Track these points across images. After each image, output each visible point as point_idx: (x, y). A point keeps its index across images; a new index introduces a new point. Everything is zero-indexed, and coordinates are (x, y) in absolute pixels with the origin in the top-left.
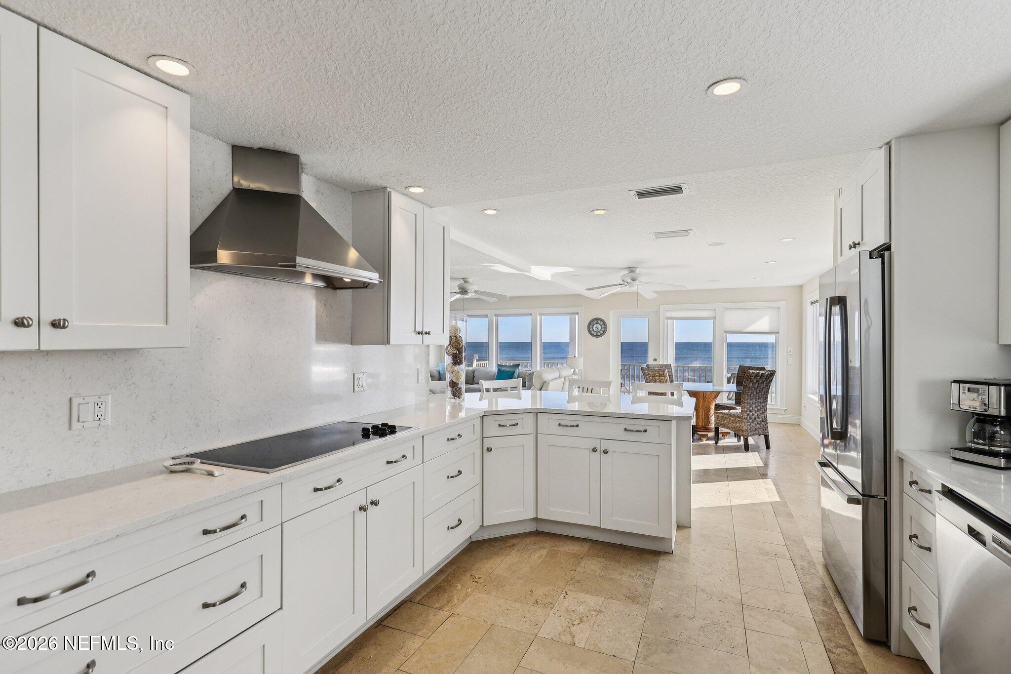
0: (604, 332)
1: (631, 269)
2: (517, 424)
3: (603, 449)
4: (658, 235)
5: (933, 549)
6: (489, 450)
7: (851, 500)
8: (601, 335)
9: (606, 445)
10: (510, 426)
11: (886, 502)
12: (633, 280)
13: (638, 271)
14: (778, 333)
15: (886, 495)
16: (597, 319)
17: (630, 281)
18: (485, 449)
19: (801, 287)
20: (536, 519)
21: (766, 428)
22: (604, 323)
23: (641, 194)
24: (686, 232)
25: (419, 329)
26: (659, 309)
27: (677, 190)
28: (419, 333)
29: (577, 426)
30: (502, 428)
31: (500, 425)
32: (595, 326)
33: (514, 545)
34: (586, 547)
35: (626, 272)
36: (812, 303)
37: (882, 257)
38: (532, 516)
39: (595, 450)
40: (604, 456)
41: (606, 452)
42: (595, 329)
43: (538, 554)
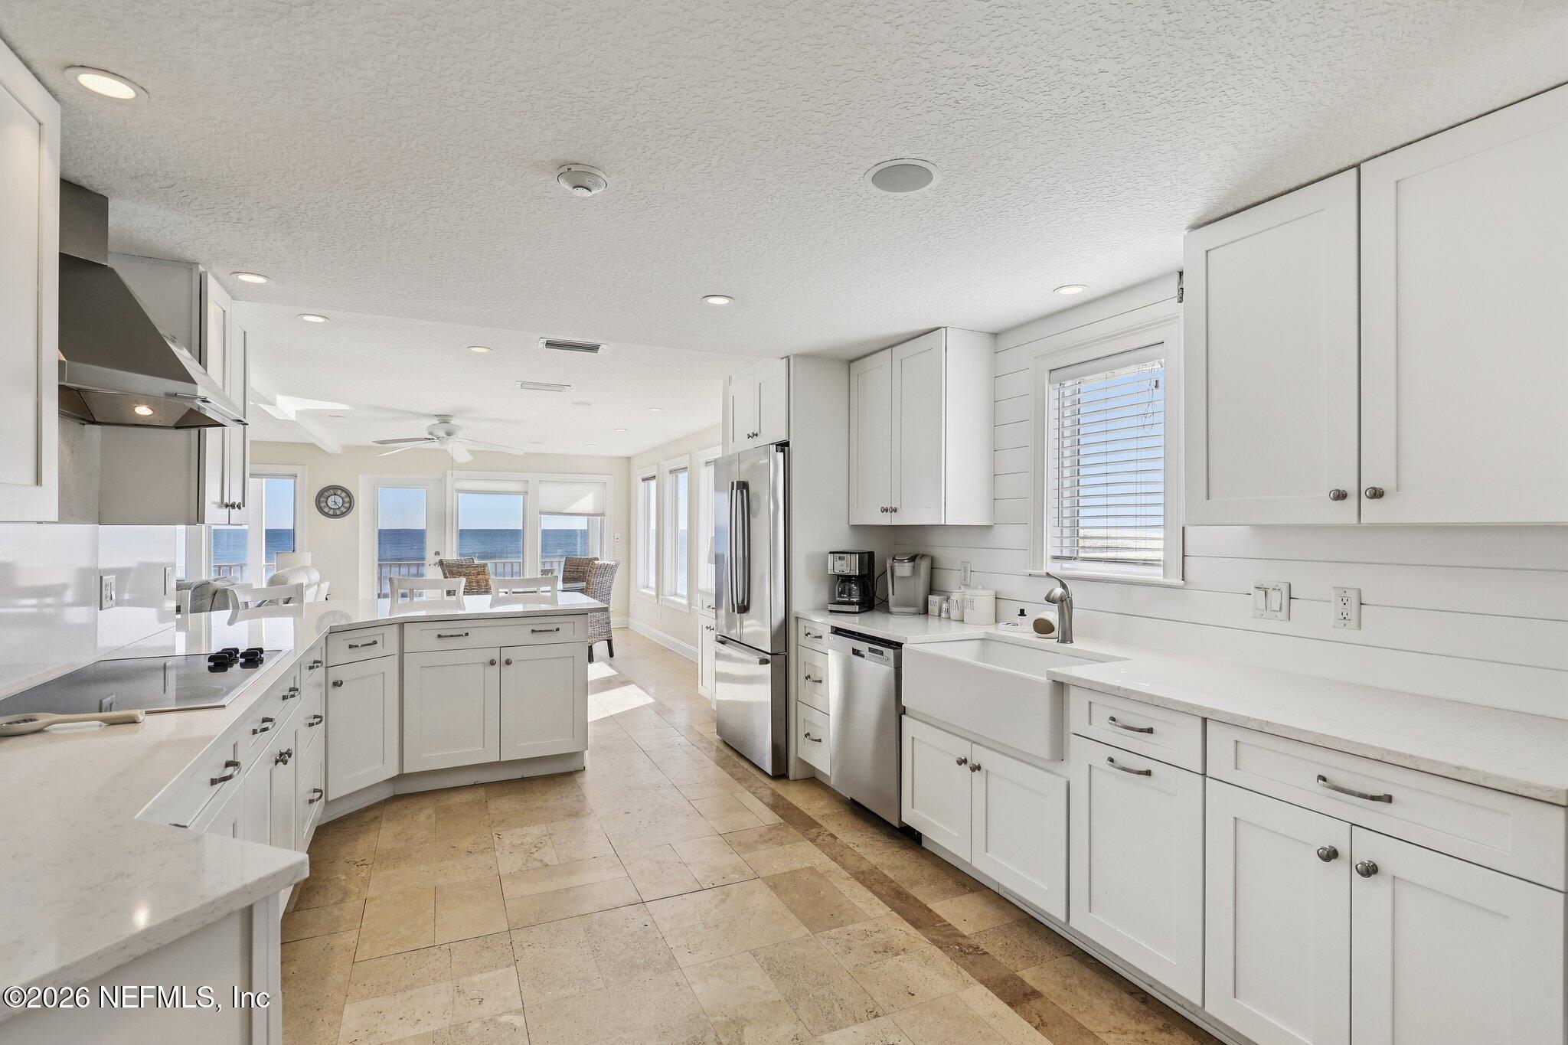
0: (349, 509)
1: (444, 419)
2: (375, 642)
3: (503, 660)
4: (524, 385)
5: (824, 682)
6: (337, 684)
7: (763, 662)
8: (343, 514)
9: (507, 654)
10: (363, 646)
11: (786, 656)
12: (449, 434)
13: (454, 421)
14: (603, 515)
15: (786, 651)
16: (335, 488)
17: (442, 434)
18: (330, 683)
19: (629, 458)
20: (401, 777)
21: (609, 632)
22: (349, 494)
23: (550, 344)
24: (559, 387)
25: (226, 500)
26: (445, 478)
27: (594, 348)
28: (227, 506)
29: (467, 634)
30: (355, 649)
31: (351, 646)
32: (332, 498)
33: (376, 818)
34: (481, 793)
35: (435, 421)
36: (643, 480)
37: (783, 451)
38: (395, 772)
39: (492, 663)
40: (505, 669)
41: (508, 662)
42: (330, 503)
43: (425, 815)
